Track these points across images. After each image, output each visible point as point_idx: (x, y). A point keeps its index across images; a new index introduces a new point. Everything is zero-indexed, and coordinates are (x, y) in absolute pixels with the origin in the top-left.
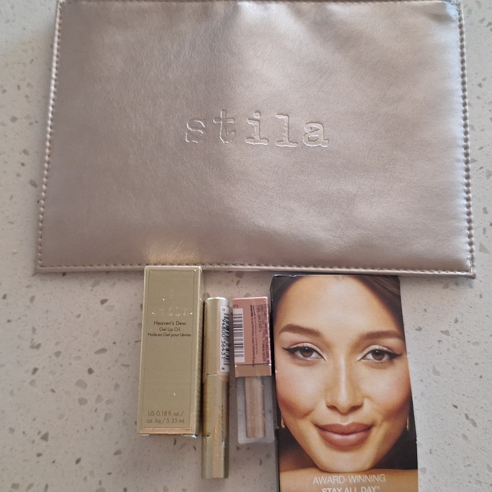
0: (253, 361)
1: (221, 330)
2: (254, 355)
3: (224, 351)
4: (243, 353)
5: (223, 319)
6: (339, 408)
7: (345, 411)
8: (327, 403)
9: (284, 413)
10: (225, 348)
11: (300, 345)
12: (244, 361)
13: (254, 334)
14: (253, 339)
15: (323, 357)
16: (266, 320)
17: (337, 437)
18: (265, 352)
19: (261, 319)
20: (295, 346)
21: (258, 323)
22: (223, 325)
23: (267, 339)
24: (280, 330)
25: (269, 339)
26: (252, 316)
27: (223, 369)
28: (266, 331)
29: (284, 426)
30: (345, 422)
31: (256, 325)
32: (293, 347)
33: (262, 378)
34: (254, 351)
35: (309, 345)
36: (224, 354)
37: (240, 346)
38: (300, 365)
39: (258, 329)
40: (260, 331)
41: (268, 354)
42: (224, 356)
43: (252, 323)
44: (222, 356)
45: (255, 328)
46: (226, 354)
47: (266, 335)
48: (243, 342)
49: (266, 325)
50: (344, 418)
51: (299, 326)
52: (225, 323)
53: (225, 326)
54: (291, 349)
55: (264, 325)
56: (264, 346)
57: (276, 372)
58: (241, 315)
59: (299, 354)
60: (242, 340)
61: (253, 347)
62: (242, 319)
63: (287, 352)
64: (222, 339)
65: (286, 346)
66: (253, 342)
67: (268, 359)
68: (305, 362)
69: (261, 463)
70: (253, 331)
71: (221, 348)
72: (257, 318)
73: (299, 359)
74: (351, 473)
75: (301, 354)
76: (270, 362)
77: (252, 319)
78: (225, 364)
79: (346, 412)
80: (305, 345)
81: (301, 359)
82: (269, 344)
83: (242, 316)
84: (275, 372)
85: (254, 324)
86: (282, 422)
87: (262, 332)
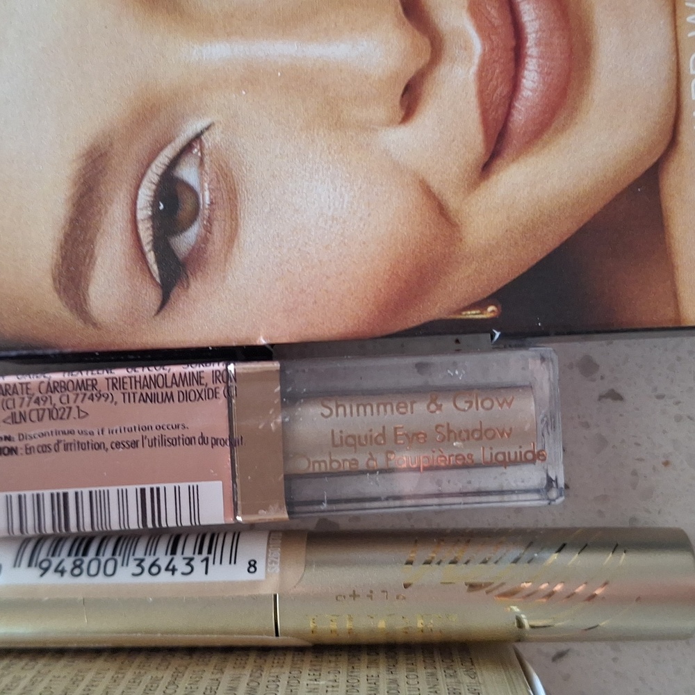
0: (216, 442)
1: (84, 579)
2: (190, 441)
3: (179, 562)
4: (184, 487)
5: (35, 572)
6: (411, 70)
7: (424, 43)
8: (390, 123)
9: (437, 307)
10: (163, 562)
11: (146, 234)
12: (218, 485)
13: (97, 438)
14: (118, 444)
15: (198, 137)
16: (33, 388)
17: (531, 79)
18: (175, 389)
19: (25, 409)
20: (151, 257)
21: (49, 425)
22: (62, 572)
23: (117, 384)
24: (79, 324)
25: (120, 373)
26: (12, 451)
27: (252, 565)
28: (82, 385)
29: (491, 308)
30: (467, 47)
31: (57, 433)
32: (155, 268)
33: (290, 399)
34: (174, 442)
35: (146, 194)
36: (189, 562)
37: (150, 500)
38: (232, 238)
39: (72, 424)
40: (83, 415)
41: (184, 379)
42: (198, 564)
43: (45, 449)
44: (199, 575)
45: (69, 439)
46: (189, 552)
47: (102, 386)
48: (132, 490)
49: (54, 388)
50: (451, 49)
51: (60, 236)
52: (55, 561)
53: (68, 564)
54: (161, 276)
55: (56, 397)
56: (151, 394)
57: (262, 341)
58: (8, 500)
59: (185, 241)
60: (123, 496)
61: (153, 443)
62: (29, 494)
63: (176, 291)
64: (125, 575)
65: (152, 296)
66: (135, 444)
67: (208, 380)
68: (219, 213)
69: (615, 396)
70: (82, 446)
71: (165, 577)
72: (25, 428)
73: (204, 240)
74: (675, 27)
75: (184, 229)
76: (220, 367)
77: (29, 450)
78: (233, 560)
79: (427, 40)
80: (144, 212)
81: (208, 229)
82: (141, 372)
83: (15, 495)
84: (262, 347)
85: (51, 440)
86: (473, 314)
87: (87, 405)
